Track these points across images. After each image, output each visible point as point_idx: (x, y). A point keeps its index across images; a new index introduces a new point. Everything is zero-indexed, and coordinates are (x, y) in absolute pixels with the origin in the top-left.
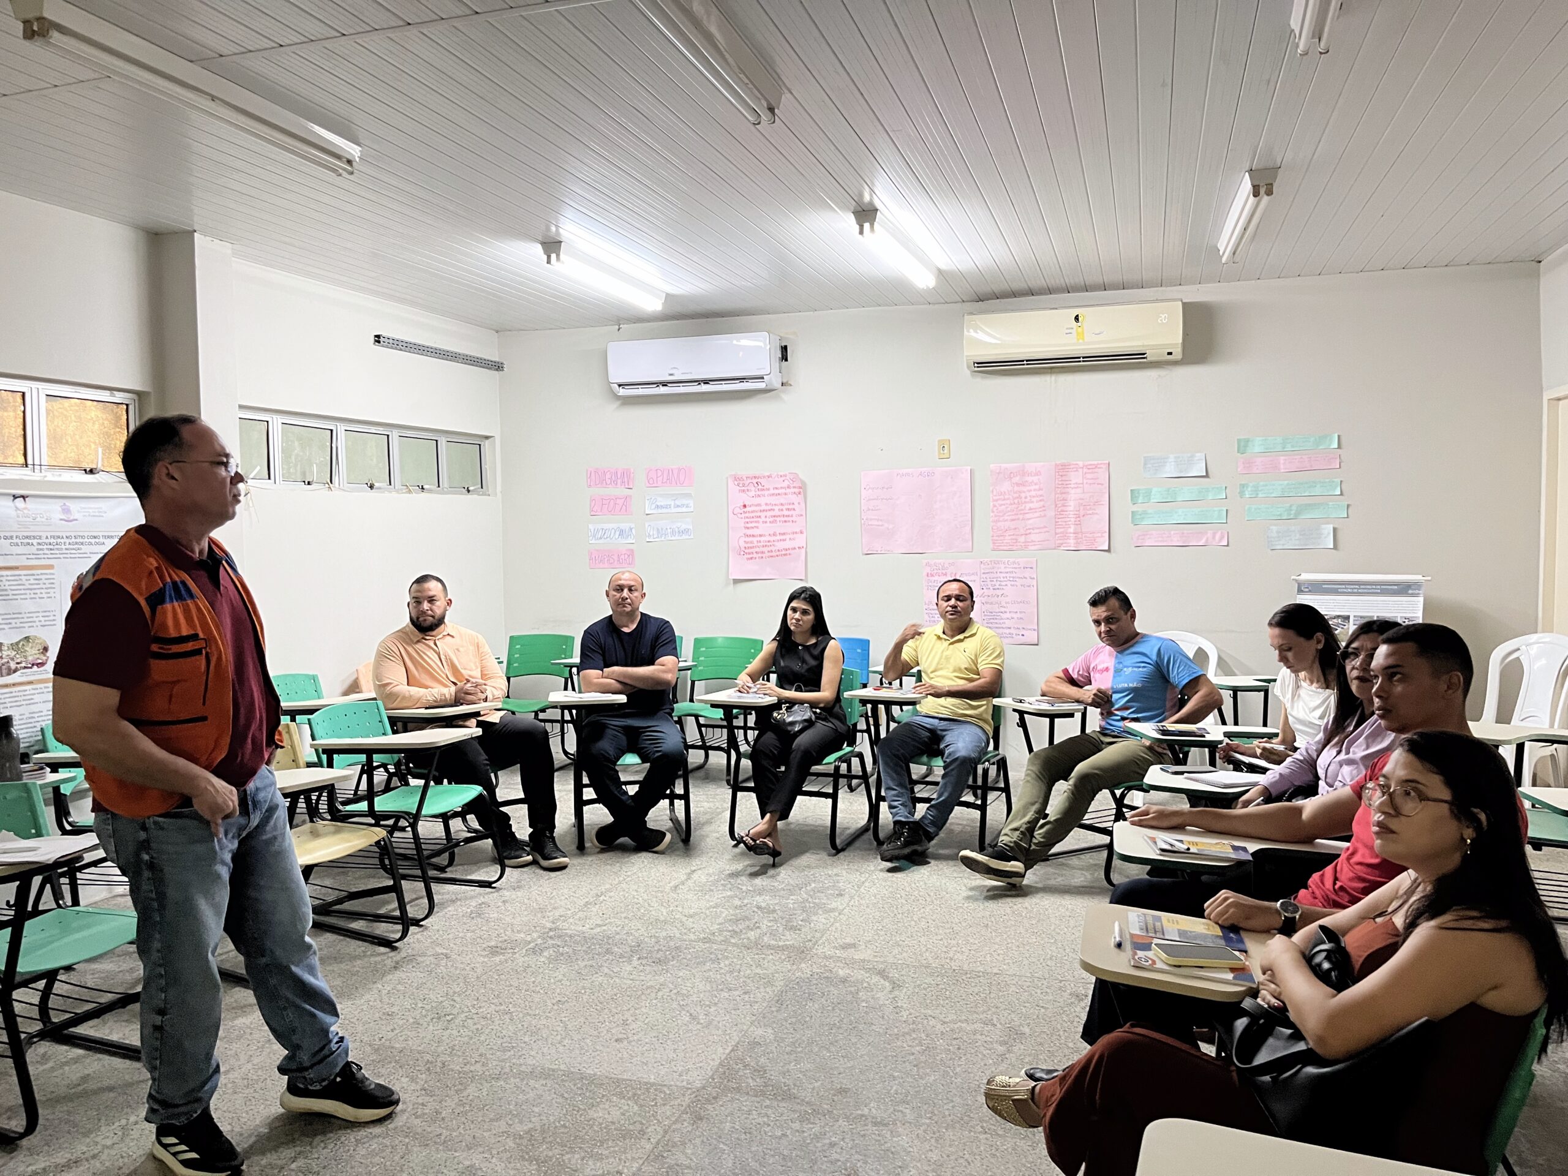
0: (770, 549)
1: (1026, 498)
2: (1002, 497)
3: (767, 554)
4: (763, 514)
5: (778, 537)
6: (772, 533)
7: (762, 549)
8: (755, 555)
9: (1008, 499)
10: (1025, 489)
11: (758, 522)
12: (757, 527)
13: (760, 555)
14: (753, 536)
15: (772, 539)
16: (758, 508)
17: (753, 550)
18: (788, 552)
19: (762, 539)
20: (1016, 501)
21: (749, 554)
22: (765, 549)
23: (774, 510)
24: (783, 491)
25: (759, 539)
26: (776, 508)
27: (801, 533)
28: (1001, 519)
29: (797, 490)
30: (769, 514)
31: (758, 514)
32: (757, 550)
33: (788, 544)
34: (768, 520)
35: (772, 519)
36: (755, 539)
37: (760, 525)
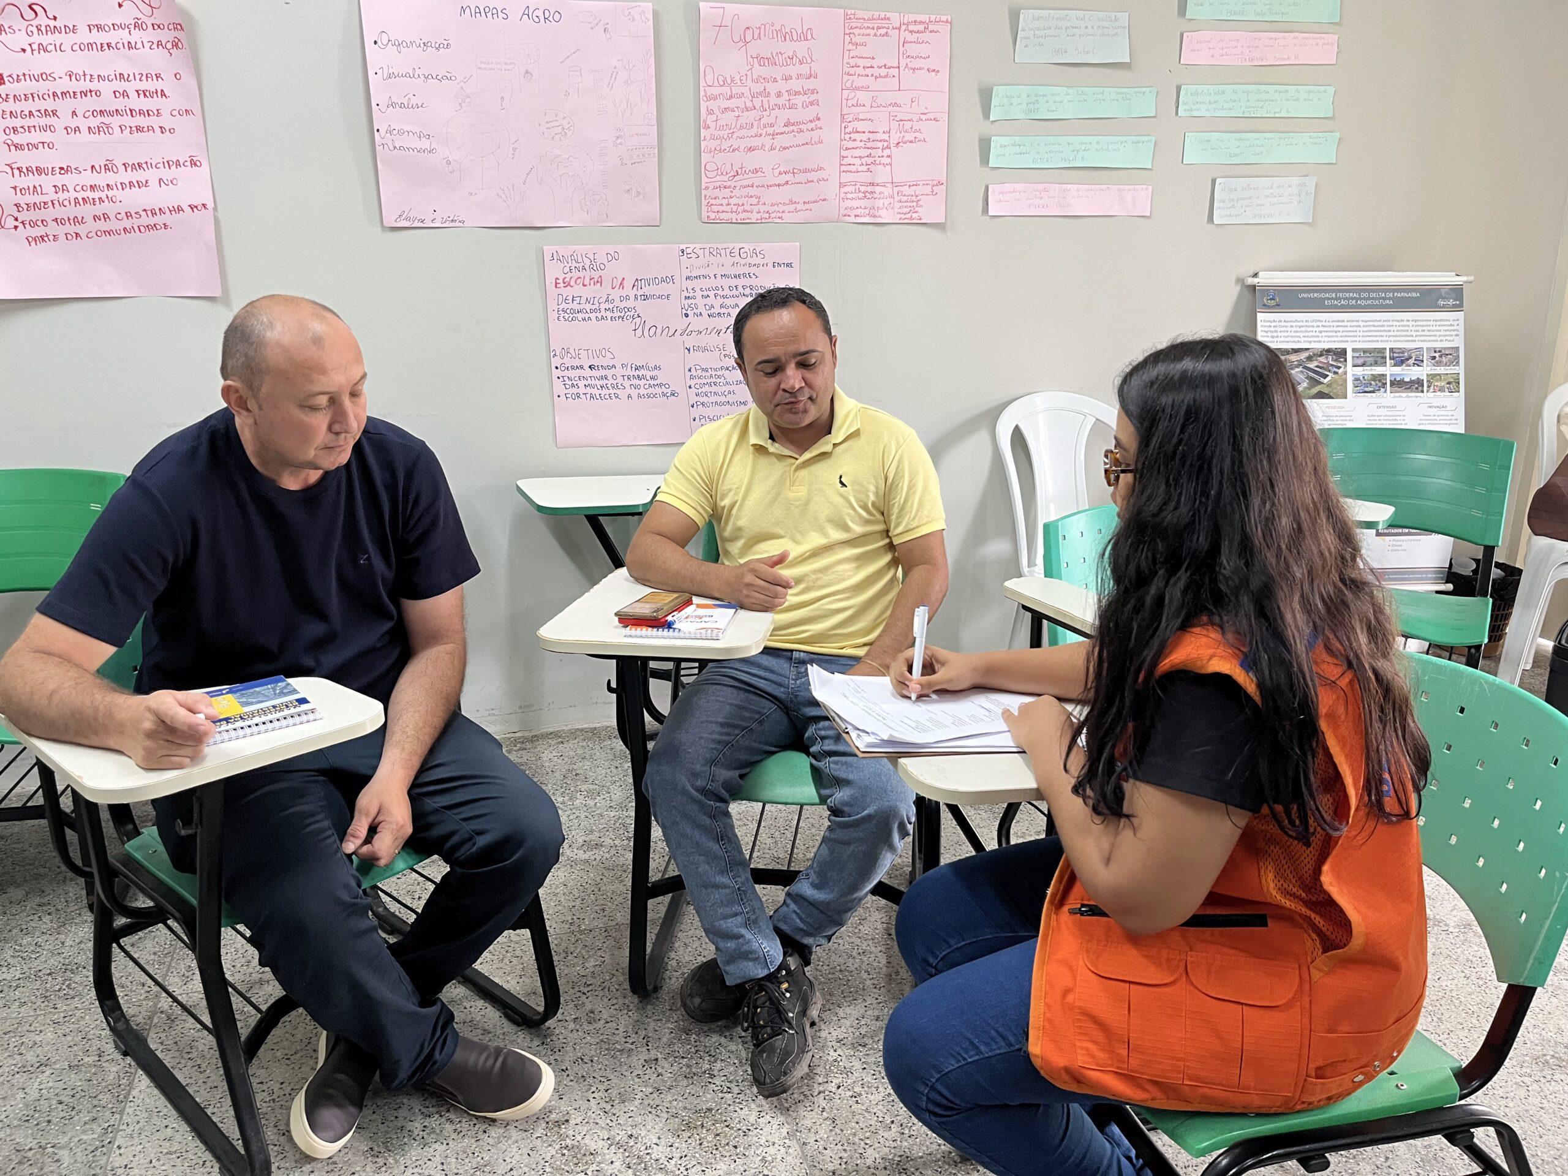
0: (99, 209)
1: (779, 95)
2: (726, 90)
3: (91, 226)
4: (64, 106)
5: (126, 177)
6: (99, 162)
7: (71, 211)
8: (52, 229)
9: (741, 95)
10: (778, 72)
11: (49, 128)
12: (51, 145)
13: (71, 229)
14: (39, 171)
15: (102, 179)
16: (42, 87)
17: (49, 214)
18: (159, 219)
19: (69, 180)
20: (757, 102)
21: (33, 224)
22: (87, 211)
23: (98, 93)
24: (123, 35)
25: (59, 179)
26: (106, 88)
27: (194, 163)
28: (725, 145)
29: (167, 36)
30: (83, 104)
31: (49, 104)
32: (60, 212)
33: (154, 197)
34: (80, 121)
35: (94, 122)
36: (46, 182)
37: (58, 137)
